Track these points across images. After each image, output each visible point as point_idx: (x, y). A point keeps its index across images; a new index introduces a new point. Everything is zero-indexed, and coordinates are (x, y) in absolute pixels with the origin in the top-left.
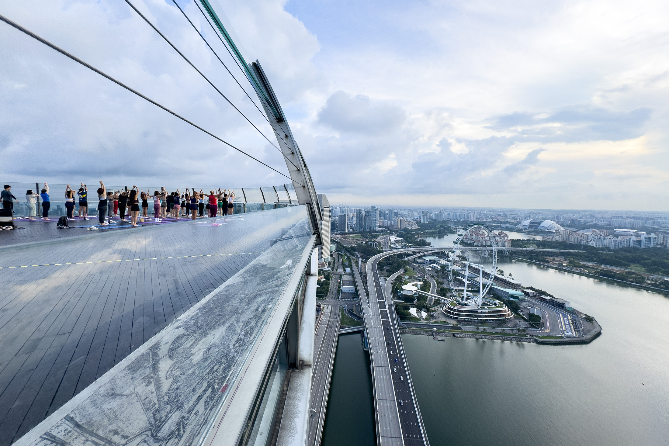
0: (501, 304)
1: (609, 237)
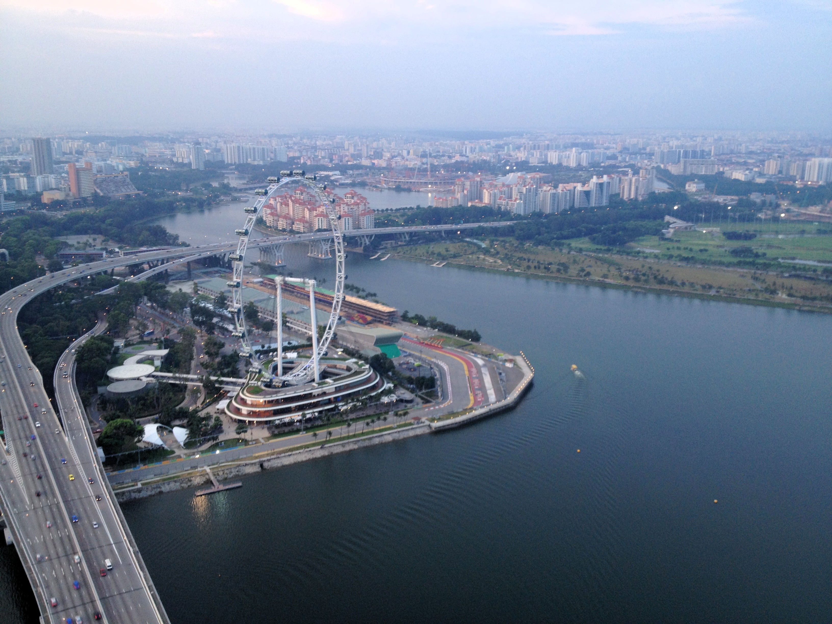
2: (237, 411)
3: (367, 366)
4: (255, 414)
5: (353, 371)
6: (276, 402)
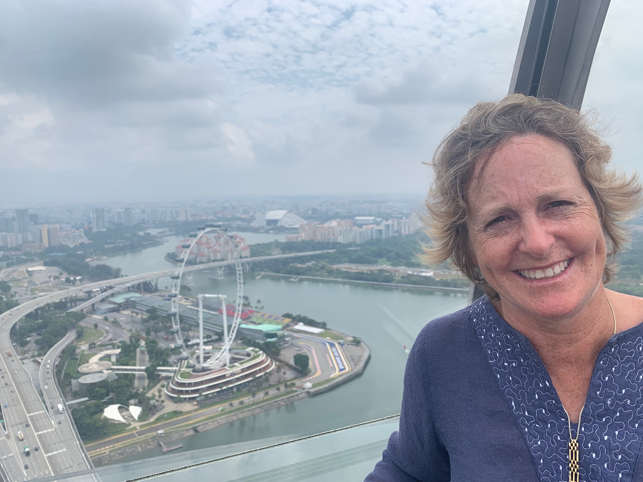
0: (256, 352)
1: (354, 228)
2: (173, 391)
3: (261, 352)
4: (187, 392)
5: (252, 356)
6: (201, 383)
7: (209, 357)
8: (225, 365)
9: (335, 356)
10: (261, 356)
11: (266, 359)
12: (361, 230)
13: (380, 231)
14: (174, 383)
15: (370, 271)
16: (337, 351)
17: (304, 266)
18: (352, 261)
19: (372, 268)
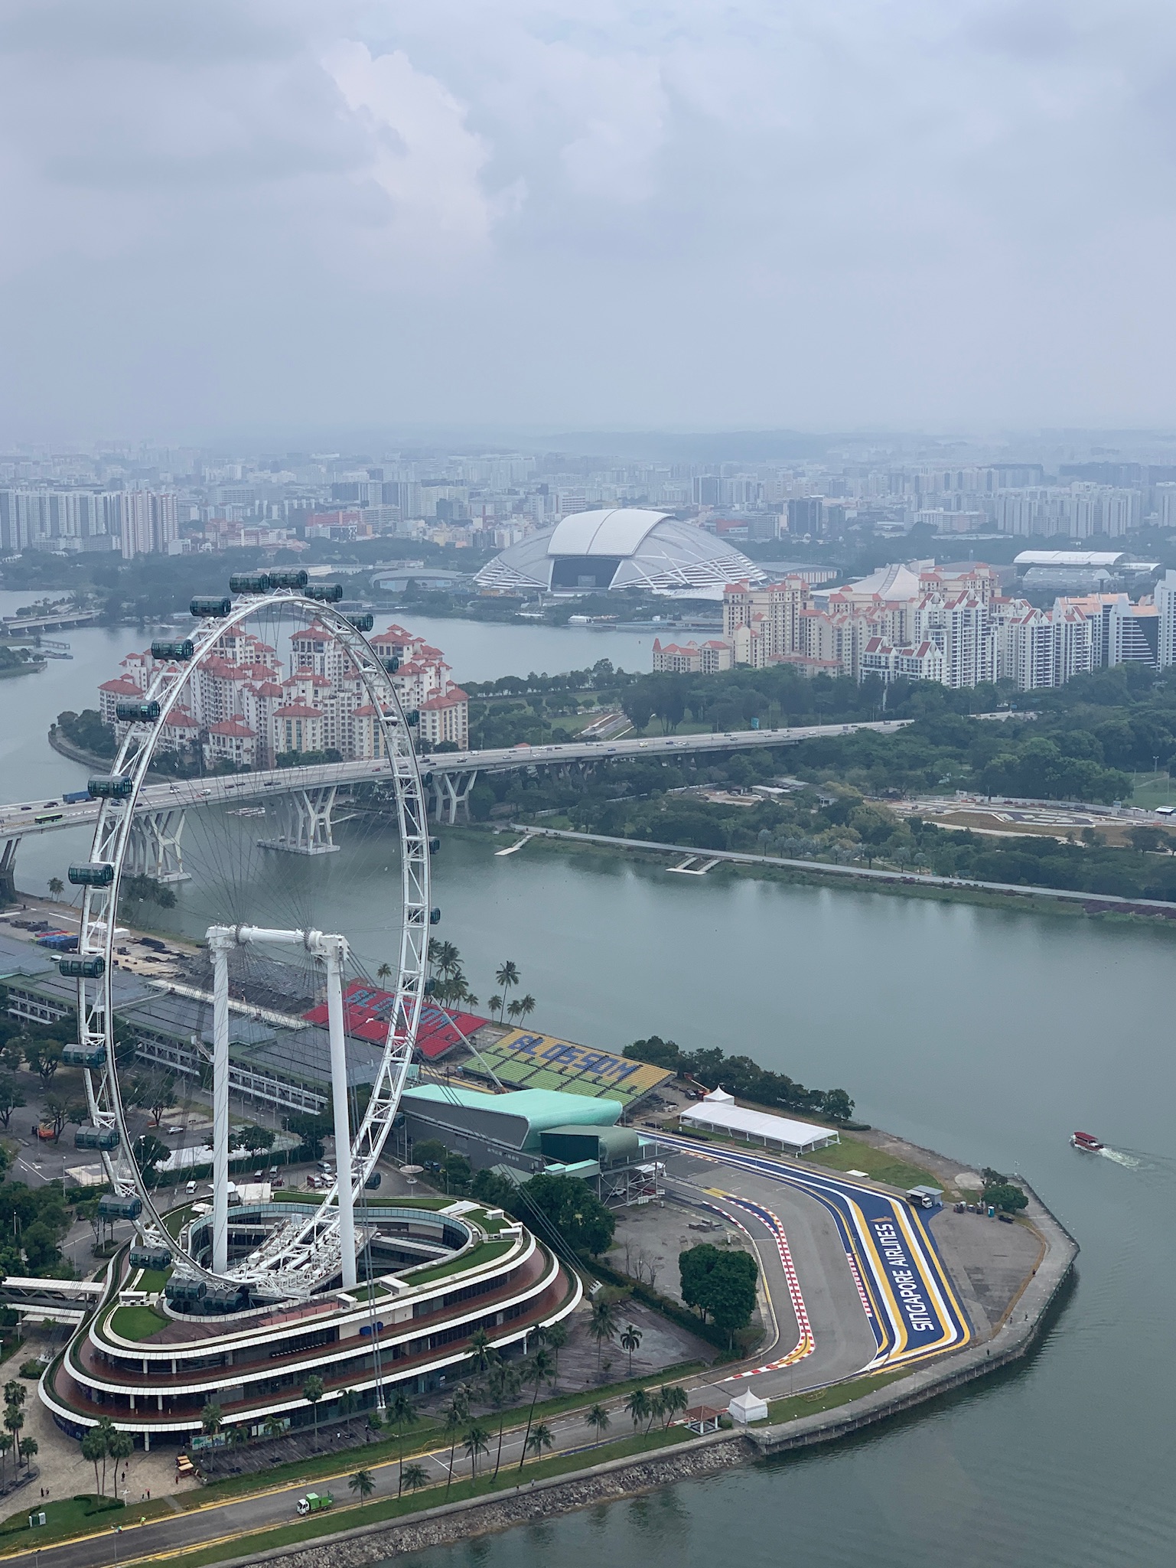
0: (493, 1226)
1: (1008, 612)
2: (81, 1398)
3: (517, 1227)
4: (147, 1408)
5: (470, 1245)
6: (219, 1365)
7: (258, 1240)
8: (337, 1282)
9: (888, 1268)
10: (516, 1248)
11: (541, 1260)
12: (1045, 621)
13: (1149, 626)
14: (85, 1358)
15: (1088, 834)
16: (901, 1238)
17: (747, 800)
18: (988, 785)
19: (1095, 822)
